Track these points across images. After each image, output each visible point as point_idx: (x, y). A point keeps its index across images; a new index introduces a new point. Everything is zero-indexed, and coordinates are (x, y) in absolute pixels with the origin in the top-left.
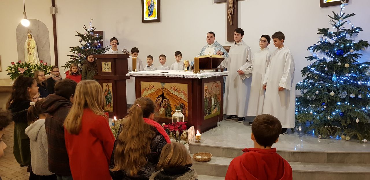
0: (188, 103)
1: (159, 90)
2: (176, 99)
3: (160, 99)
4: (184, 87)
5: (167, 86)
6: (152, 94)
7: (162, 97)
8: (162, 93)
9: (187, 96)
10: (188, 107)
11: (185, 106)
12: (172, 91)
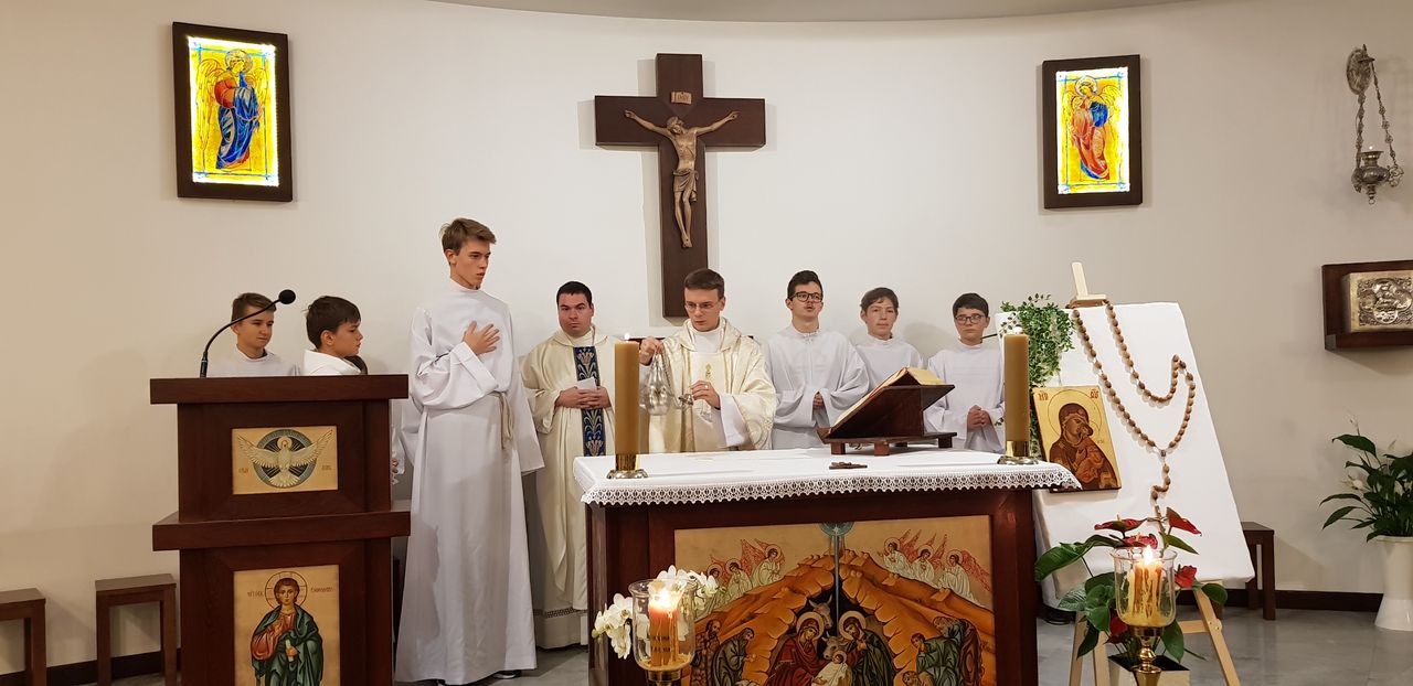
0: (999, 611)
1: (809, 568)
2: (920, 601)
3: (821, 615)
4: (971, 534)
5: (865, 536)
6: (758, 596)
7: (832, 606)
8: (827, 582)
9: (988, 580)
10: (999, 634)
11: (974, 630)
12: (897, 565)
